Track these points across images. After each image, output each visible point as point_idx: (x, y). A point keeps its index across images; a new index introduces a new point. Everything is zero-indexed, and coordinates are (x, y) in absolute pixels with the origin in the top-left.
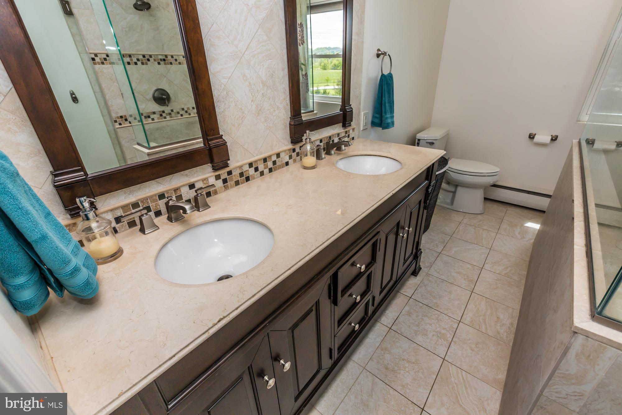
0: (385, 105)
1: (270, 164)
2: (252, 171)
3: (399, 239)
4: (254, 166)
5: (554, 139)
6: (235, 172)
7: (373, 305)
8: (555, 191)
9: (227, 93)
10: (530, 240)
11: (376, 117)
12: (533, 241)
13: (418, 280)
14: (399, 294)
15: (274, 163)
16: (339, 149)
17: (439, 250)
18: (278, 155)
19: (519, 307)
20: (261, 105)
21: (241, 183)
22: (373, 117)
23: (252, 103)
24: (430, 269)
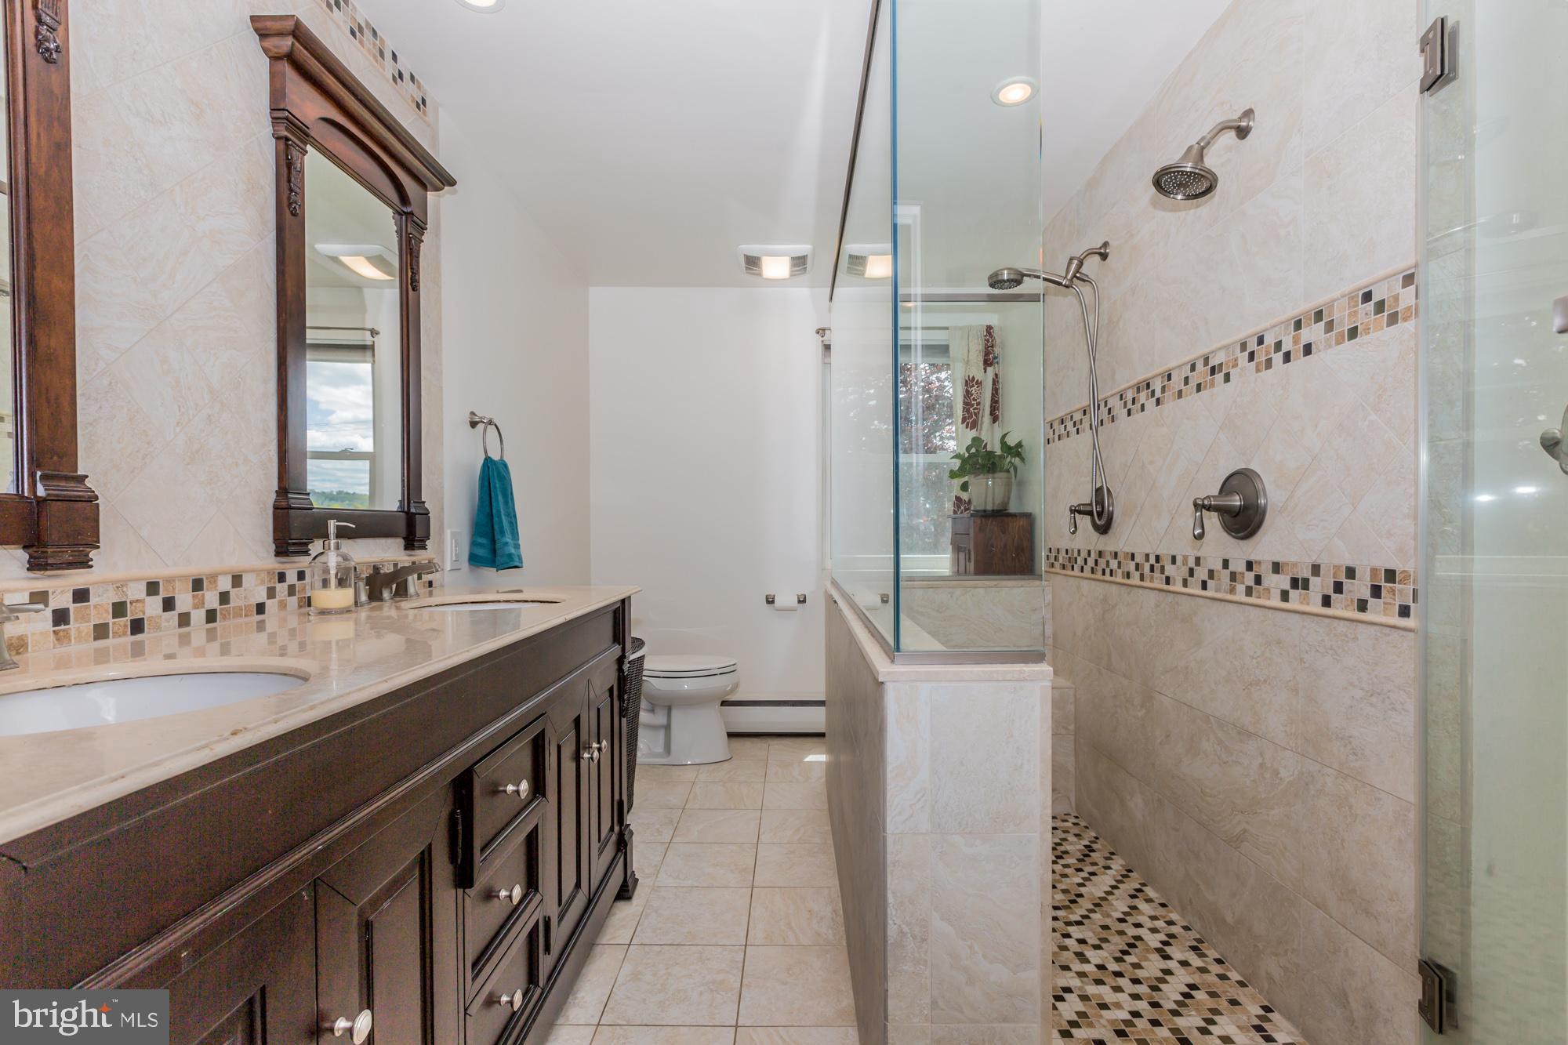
0: (499, 516)
1: (211, 600)
2: (153, 606)
3: (584, 764)
4: (163, 594)
5: (802, 601)
6: (99, 596)
7: (547, 949)
8: (828, 692)
9: (111, 383)
10: (818, 779)
11: (481, 545)
12: (824, 779)
13: (636, 906)
14: (598, 949)
15: (224, 598)
16: (402, 592)
17: (667, 839)
18: (237, 580)
19: (837, 882)
20: (202, 441)
21: (113, 633)
22: (473, 544)
23: (178, 429)
24: (657, 877)
